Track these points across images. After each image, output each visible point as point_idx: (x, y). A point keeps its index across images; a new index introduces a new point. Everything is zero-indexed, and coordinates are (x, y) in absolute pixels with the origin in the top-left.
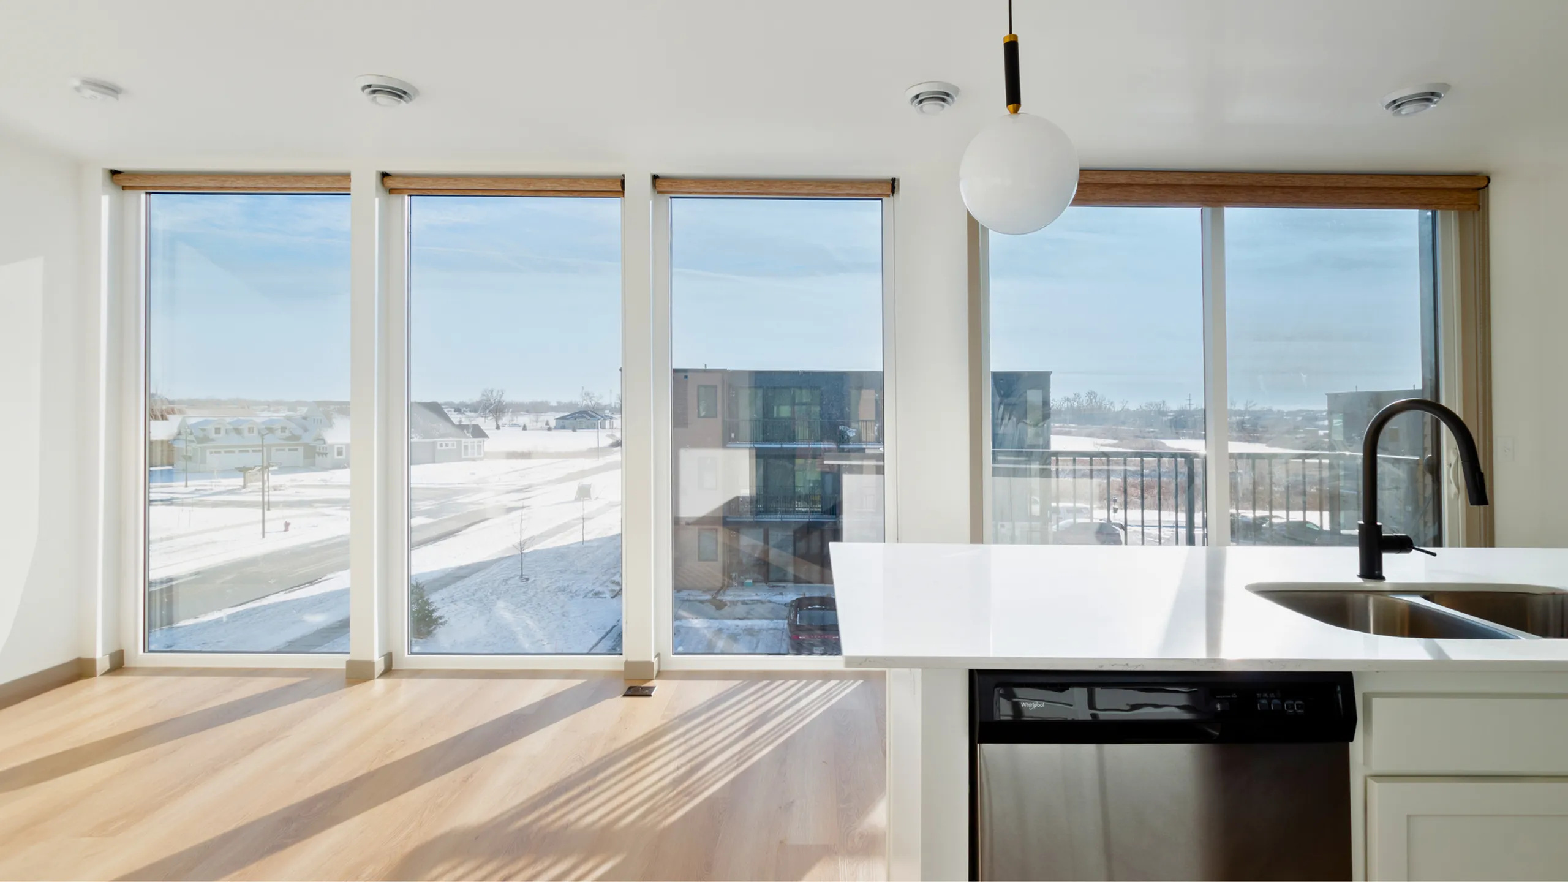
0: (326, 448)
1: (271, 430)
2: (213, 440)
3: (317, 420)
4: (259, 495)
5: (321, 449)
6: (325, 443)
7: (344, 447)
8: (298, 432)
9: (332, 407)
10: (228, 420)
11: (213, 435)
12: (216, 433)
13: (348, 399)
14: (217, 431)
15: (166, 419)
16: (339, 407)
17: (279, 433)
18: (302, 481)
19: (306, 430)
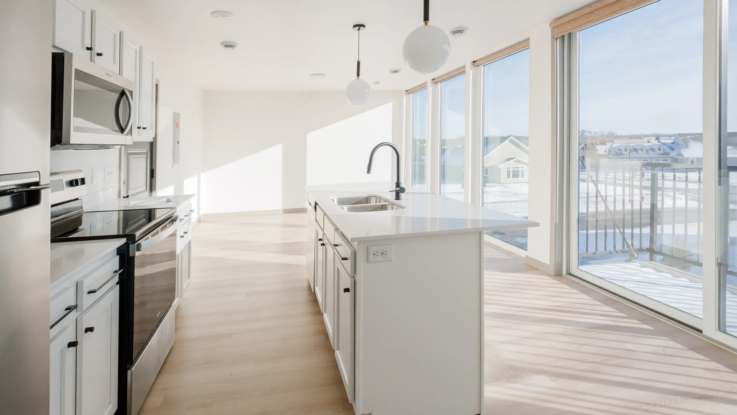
0: (684, 160)
1: (652, 149)
2: (624, 154)
3: (680, 144)
4: (638, 182)
5: (681, 160)
6: (683, 157)
7: (695, 159)
8: (668, 150)
9: (689, 137)
10: (632, 145)
11: (624, 152)
12: (625, 151)
13: (701, 132)
14: (626, 150)
15: (606, 145)
16: (693, 136)
17: (657, 152)
18: (667, 177)
19: (673, 149)
